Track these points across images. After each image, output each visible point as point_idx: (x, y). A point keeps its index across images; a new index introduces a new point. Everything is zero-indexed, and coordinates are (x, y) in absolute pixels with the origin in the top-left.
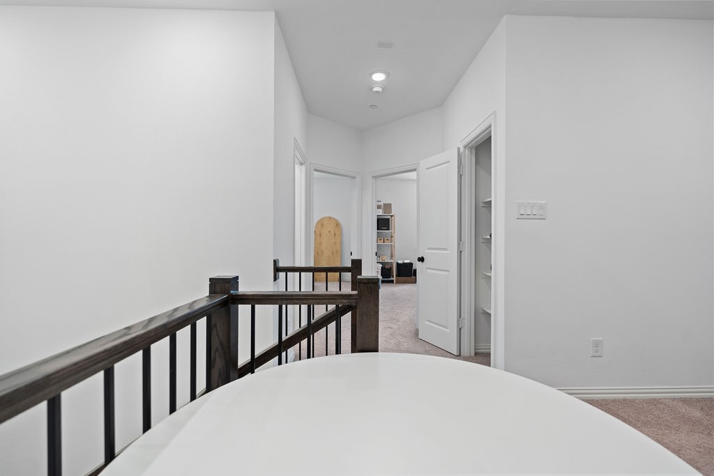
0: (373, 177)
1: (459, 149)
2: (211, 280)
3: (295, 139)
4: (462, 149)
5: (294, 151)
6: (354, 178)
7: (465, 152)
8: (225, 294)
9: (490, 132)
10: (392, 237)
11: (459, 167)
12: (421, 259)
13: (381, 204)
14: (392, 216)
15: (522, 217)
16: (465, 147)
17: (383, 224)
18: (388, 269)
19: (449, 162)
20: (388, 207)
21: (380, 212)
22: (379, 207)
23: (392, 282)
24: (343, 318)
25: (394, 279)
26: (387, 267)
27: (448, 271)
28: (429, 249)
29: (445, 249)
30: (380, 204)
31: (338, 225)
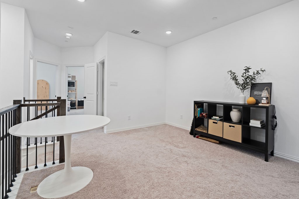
0: (66, 66)
1: (97, 63)
2: (14, 100)
3: (30, 51)
4: (98, 63)
5: (30, 56)
6: (57, 66)
7: (99, 64)
8: (19, 104)
9: (104, 61)
10: (76, 90)
11: (97, 69)
12: (85, 98)
13: (71, 75)
14: (76, 81)
15: (111, 85)
16: (99, 63)
17: (71, 84)
18: (73, 103)
19: (94, 66)
20: (74, 77)
21: (70, 79)
22: (69, 77)
23: (76, 108)
24: (55, 110)
25: (77, 107)
26: (73, 102)
27: (93, 101)
28: (88, 94)
29: (93, 94)
30: (69, 75)
31: (47, 84)
